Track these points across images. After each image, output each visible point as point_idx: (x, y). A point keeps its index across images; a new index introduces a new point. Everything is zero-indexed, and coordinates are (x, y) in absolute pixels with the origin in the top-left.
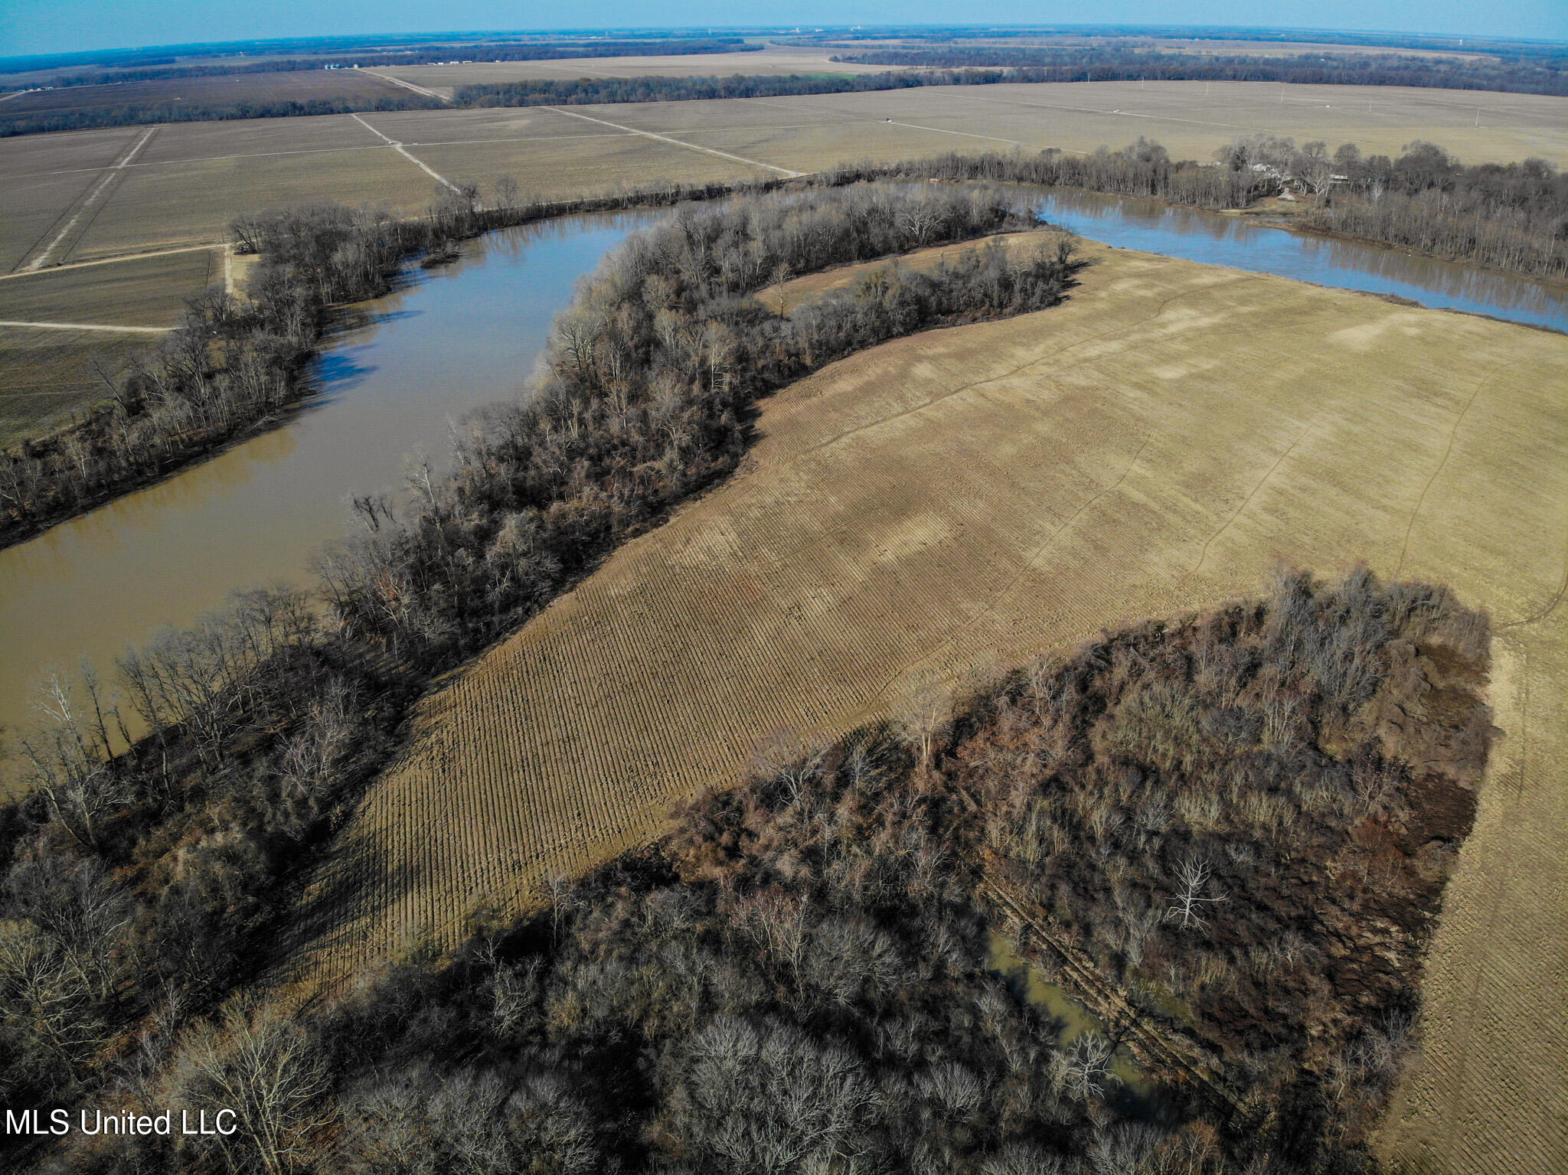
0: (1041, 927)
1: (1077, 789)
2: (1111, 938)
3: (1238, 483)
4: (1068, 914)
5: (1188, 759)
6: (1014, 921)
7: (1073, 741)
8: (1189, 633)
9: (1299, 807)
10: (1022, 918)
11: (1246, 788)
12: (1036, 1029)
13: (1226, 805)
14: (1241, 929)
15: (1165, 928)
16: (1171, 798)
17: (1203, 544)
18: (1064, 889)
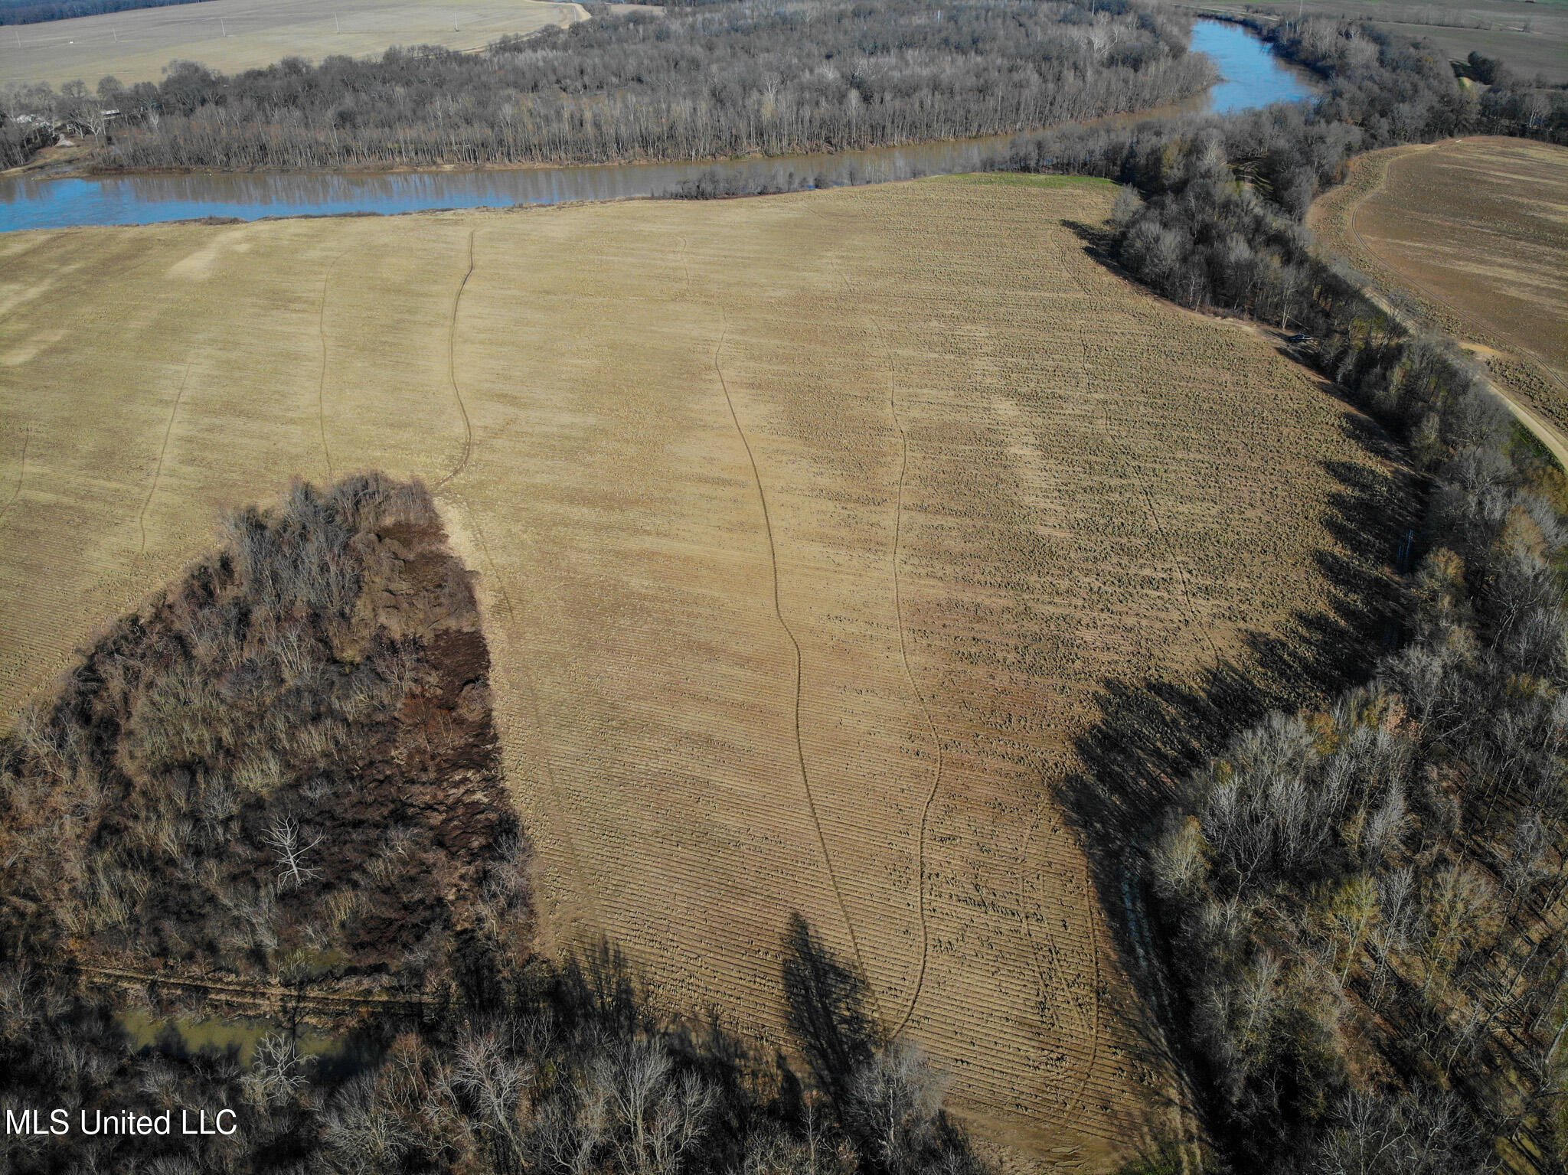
0: (165, 976)
1: (131, 824)
2: (240, 941)
3: (144, 446)
4: (185, 946)
5: (226, 733)
6: (136, 989)
7: (103, 780)
8: (166, 613)
9: (346, 719)
10: (143, 981)
11: (292, 730)
12: (214, 1071)
13: (283, 755)
14: (350, 853)
15: (282, 898)
16: (227, 778)
17: (137, 520)
18: (169, 926)
